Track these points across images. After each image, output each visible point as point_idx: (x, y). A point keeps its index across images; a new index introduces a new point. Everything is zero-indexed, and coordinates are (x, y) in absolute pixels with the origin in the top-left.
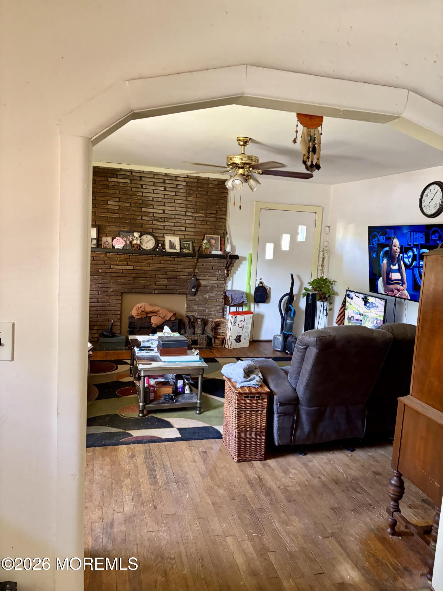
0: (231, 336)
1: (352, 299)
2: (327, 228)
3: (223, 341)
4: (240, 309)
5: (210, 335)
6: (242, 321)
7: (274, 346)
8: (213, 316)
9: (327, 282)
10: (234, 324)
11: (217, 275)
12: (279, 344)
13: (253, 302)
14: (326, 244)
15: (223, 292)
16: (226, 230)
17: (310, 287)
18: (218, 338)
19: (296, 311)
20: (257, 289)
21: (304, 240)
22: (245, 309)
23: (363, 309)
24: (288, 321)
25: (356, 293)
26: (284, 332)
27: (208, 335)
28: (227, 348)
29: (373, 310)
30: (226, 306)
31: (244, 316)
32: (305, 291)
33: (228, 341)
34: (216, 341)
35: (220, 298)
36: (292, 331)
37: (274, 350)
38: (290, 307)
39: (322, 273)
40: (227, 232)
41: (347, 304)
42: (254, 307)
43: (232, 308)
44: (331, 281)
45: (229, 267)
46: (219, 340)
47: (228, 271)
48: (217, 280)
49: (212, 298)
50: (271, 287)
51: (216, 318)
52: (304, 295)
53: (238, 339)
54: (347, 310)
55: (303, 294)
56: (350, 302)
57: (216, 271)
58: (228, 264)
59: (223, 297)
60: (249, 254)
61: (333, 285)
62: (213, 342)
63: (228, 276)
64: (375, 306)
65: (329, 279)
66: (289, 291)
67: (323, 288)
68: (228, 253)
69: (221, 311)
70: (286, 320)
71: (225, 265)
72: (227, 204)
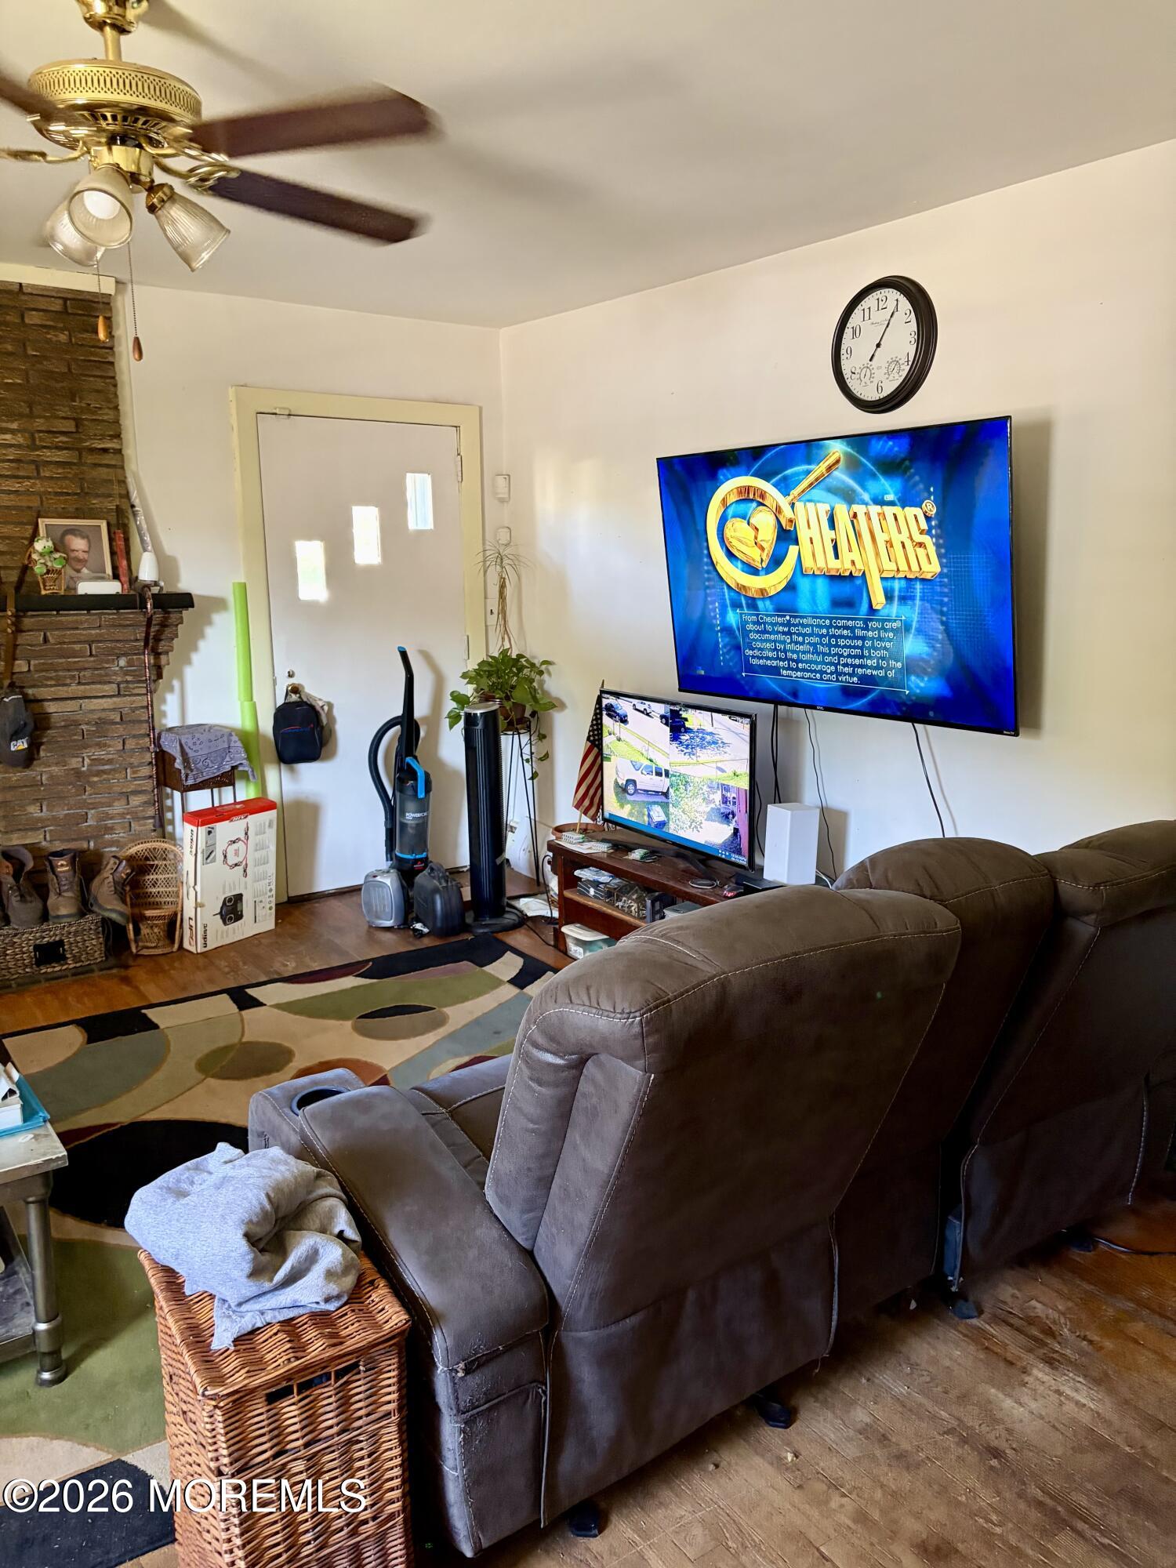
0: (202, 906)
1: (624, 720)
2: (501, 482)
3: (172, 926)
4: (226, 796)
5: (114, 916)
6: (239, 839)
7: (369, 911)
8: (120, 834)
9: (523, 667)
10: (209, 856)
11: (115, 674)
12: (387, 902)
13: (271, 762)
14: (504, 537)
15: (147, 739)
16: (127, 496)
17: (469, 690)
18: (148, 918)
19: (432, 777)
20: (283, 715)
21: (430, 526)
22: (245, 792)
23: (668, 754)
24: (410, 816)
25: (635, 701)
26: (398, 854)
27: (107, 914)
28: (193, 949)
29: (704, 755)
30: (169, 790)
31: (246, 820)
32: (454, 705)
33: (193, 923)
34: (145, 931)
35: (141, 765)
36: (424, 848)
37: (370, 927)
38: (409, 765)
39: (503, 639)
40: (133, 506)
41: (607, 740)
42: (279, 782)
43: (193, 795)
44: (537, 662)
45: (157, 639)
46: (157, 926)
47: (157, 655)
48: (119, 695)
49: (106, 767)
50: (332, 701)
51: (133, 841)
52: (454, 719)
53: (232, 910)
54: (609, 759)
55: (449, 717)
56: (617, 731)
57: (108, 662)
58: (153, 629)
59: (149, 757)
60: (234, 584)
61: (545, 676)
62: (131, 935)
63: (160, 676)
64: (714, 743)
65: (527, 655)
66: (398, 711)
67: (513, 687)
68: (147, 586)
69: (151, 811)
70: (403, 813)
71: (141, 635)
72: (116, 396)
